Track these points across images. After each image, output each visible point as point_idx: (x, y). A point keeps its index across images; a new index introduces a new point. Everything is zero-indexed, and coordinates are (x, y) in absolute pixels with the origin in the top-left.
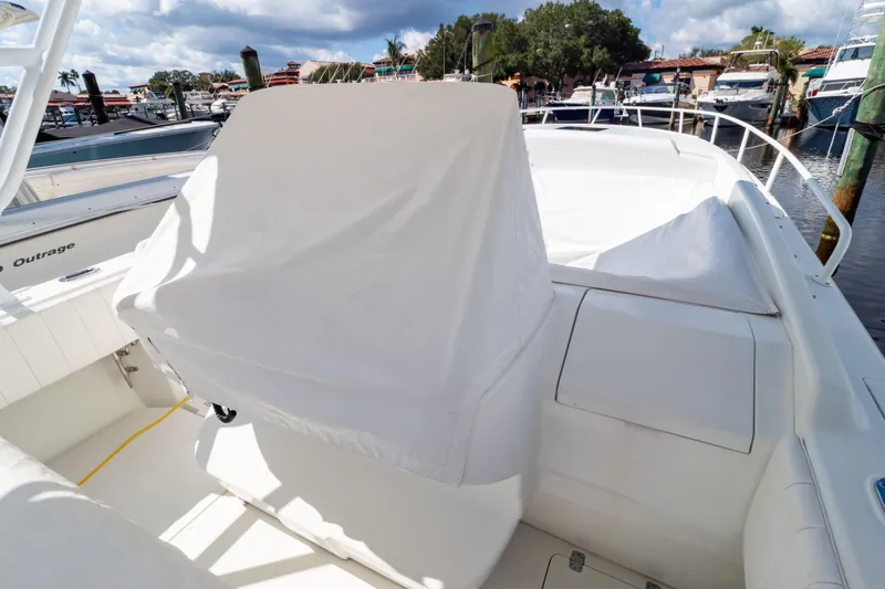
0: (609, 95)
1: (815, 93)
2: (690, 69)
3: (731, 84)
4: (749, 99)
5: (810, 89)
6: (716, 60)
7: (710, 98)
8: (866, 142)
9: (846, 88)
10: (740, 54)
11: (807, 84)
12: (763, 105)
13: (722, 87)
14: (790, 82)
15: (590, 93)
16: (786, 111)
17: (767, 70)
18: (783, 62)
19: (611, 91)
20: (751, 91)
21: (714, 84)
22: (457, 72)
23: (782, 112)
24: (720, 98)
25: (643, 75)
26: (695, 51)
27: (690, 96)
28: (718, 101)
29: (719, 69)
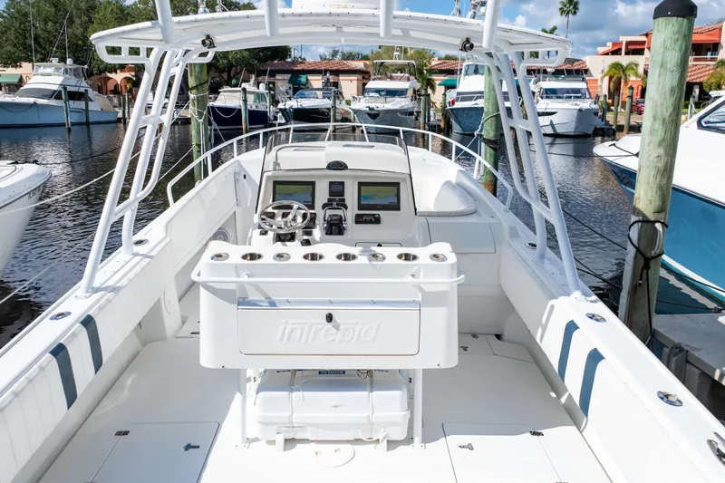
0: (259, 97)
1: (453, 103)
2: (337, 73)
3: (378, 91)
4: (397, 107)
5: (448, 99)
6: (360, 65)
7: (362, 104)
8: (492, 152)
9: (476, 100)
10: (382, 63)
11: (444, 95)
12: (411, 114)
13: (371, 94)
14: (430, 91)
15: (240, 95)
16: (432, 119)
17: (408, 80)
18: (421, 73)
19: (262, 94)
20: (397, 99)
21: (363, 90)
22: (55, 61)
23: (429, 121)
24: (372, 105)
25: (288, 76)
26: (335, 53)
27: (344, 102)
28: (370, 109)
29: (364, 75)
